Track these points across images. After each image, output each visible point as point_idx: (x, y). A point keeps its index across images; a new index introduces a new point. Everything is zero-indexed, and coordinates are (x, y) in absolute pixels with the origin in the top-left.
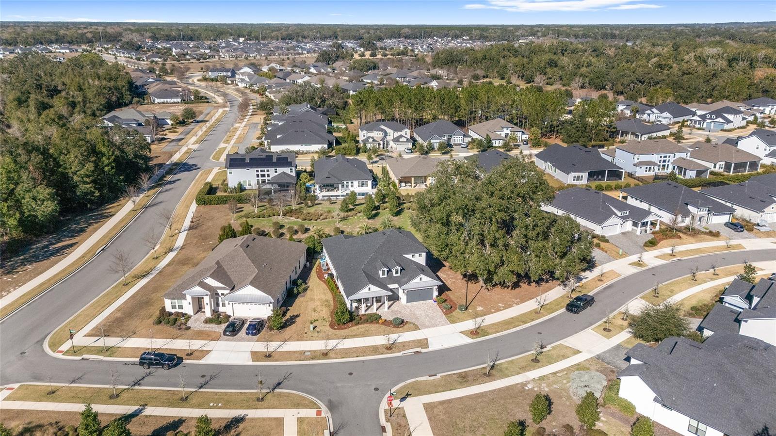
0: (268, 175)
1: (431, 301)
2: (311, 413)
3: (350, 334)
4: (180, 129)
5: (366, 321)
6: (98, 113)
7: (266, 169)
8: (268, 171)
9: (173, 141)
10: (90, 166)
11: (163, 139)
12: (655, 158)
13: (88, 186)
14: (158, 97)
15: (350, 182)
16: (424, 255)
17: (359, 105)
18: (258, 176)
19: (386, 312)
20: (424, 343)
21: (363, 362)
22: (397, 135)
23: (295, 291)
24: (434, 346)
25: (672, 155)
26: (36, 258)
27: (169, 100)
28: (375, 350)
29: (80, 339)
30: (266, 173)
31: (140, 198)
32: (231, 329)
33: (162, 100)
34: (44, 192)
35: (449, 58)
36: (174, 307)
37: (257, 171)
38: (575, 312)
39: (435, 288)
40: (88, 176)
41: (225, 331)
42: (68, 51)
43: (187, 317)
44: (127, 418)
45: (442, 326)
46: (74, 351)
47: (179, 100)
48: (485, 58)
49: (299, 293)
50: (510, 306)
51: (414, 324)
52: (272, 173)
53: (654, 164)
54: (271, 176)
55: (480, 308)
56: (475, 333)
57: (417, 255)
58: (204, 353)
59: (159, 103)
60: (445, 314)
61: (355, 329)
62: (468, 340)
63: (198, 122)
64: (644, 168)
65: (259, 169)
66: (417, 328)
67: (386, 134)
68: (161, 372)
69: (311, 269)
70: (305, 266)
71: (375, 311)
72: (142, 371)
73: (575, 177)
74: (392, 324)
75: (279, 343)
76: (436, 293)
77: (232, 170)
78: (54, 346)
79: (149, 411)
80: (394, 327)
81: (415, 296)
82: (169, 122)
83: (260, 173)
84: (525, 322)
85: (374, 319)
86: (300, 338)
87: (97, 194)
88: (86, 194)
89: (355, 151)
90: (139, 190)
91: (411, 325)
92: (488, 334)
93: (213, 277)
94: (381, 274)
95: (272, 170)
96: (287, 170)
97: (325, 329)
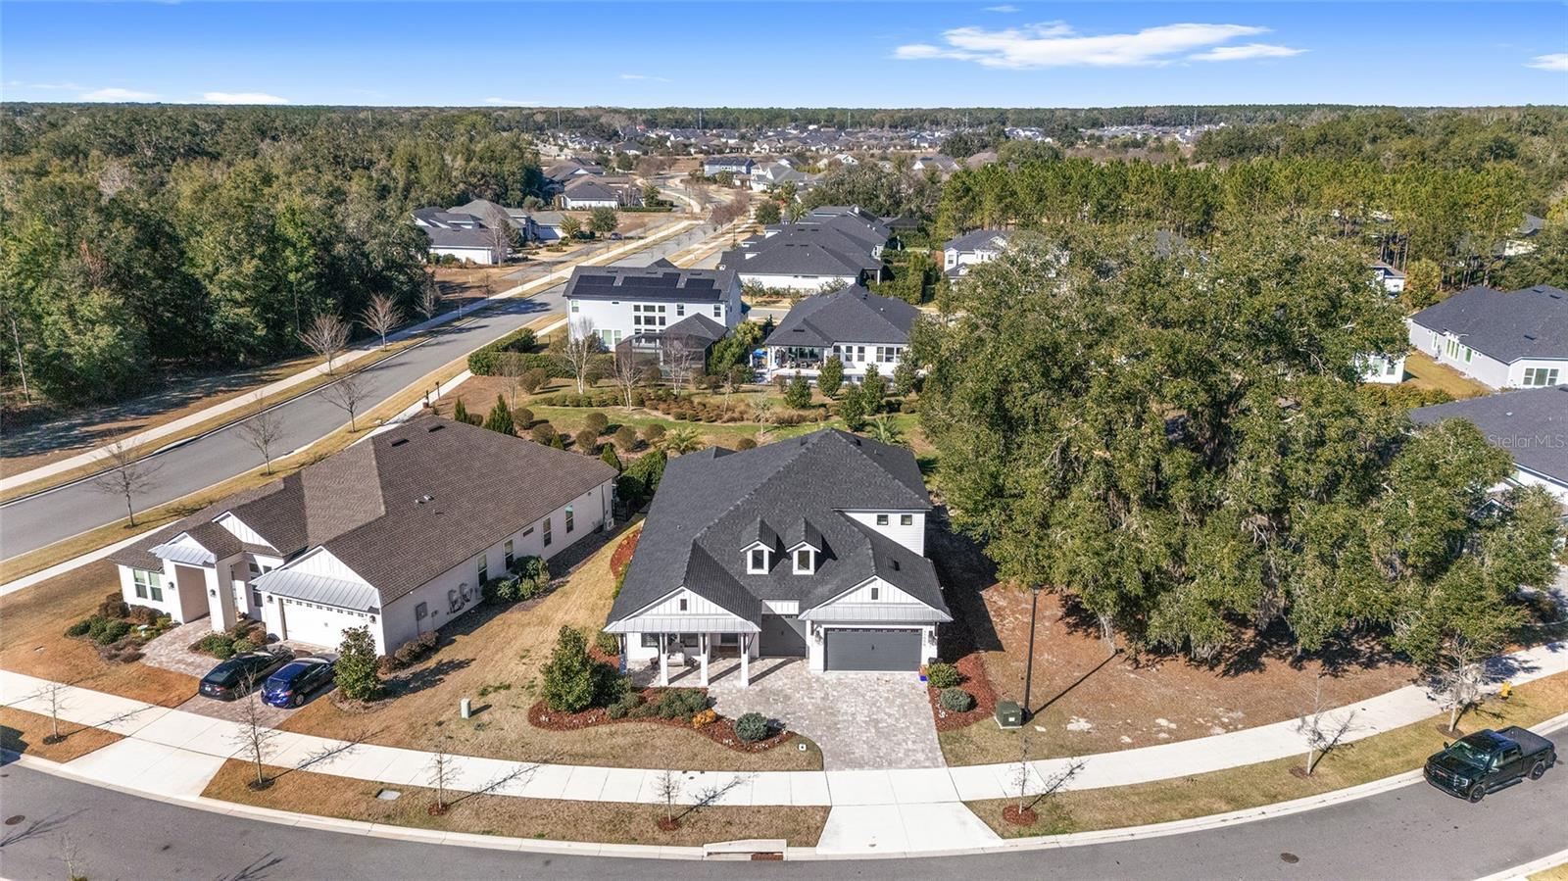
0: (662, 321)
1: (911, 677)
3: (578, 748)
5: (654, 713)
7: (657, 305)
8: (662, 309)
9: (540, 264)
10: (249, 267)
11: (523, 260)
13: (241, 311)
14: (574, 197)
15: (855, 349)
16: (919, 519)
17: (959, 199)
18: (638, 320)
19: (738, 691)
20: (806, 824)
21: (548, 859)
23: (504, 589)
24: (838, 844)
26: (19, 450)
27: (594, 204)
28: (617, 821)
30: (657, 314)
32: (222, 677)
33: (581, 203)
34: (101, 304)
35: (1233, 143)
36: (141, 592)
37: (637, 308)
38: (1464, 793)
39: (927, 630)
40: (238, 286)
41: (205, 681)
43: (158, 622)
45: (910, 767)
47: (614, 204)
48: (1323, 140)
49: (516, 598)
50: (1201, 732)
51: (812, 746)
52: (672, 314)
54: (669, 323)
55: (1079, 725)
56: (1018, 815)
57: (895, 518)
59: (573, 208)
60: (942, 726)
61: (603, 732)
62: (983, 839)
63: (622, 239)
65: (642, 304)
66: (815, 760)
69: (609, 537)
70: (600, 528)
71: (703, 683)
73: (1529, 372)
74: (731, 734)
75: (332, 744)
76: (929, 651)
77: (581, 303)
80: (739, 747)
81: (855, 649)
82: (560, 233)
83: (642, 314)
84: (1238, 803)
85: (685, 709)
86: (407, 741)
87: (261, 331)
88: (236, 328)
89: (918, 295)
91: (803, 747)
92: (1072, 827)
93: (244, 513)
94: (752, 563)
95: (671, 308)
96: (707, 310)
97: (511, 719)
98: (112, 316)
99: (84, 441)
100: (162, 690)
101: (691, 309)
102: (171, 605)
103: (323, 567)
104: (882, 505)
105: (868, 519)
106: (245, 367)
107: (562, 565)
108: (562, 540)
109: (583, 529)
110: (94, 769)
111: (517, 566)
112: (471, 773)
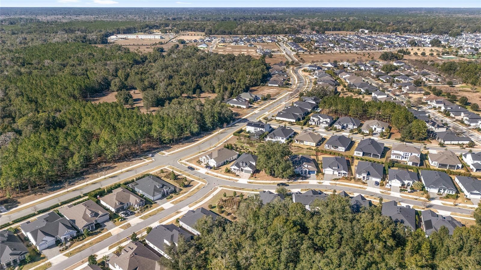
1: (249, 174)
2: (204, 183)
3: (226, 174)
4: (263, 102)
5: (232, 173)
6: (240, 92)
10: (211, 120)
11: (252, 107)
12: (402, 153)
14: (271, 83)
15: (279, 137)
16: (255, 163)
19: (237, 173)
20: (237, 181)
21: (222, 180)
22: (324, 120)
23: (225, 163)
25: (410, 154)
26: (189, 142)
27: (274, 85)
28: (227, 179)
29: (183, 161)
31: (221, 130)
34: (196, 126)
36: (201, 160)
37: (254, 128)
38: (279, 186)
39: (251, 171)
41: (205, 167)
42: (271, 41)
43: (202, 162)
44: (180, 175)
45: (245, 179)
46: (181, 163)
47: (277, 85)
53: (400, 155)
55: (259, 179)
56: (250, 182)
58: (199, 169)
59: (270, 86)
60: (249, 177)
61: (228, 174)
62: (246, 183)
63: (272, 99)
64: (395, 156)
66: (240, 177)
67: (319, 119)
68: (190, 170)
72: (188, 169)
73: (357, 153)
75: (212, 172)
77: (249, 126)
78: (179, 161)
79: (183, 175)
80: (236, 176)
81: (247, 171)
84: (264, 184)
85: (234, 173)
86: (216, 172)
87: (211, 127)
88: (209, 127)
89: (303, 124)
90: (222, 127)
92: (252, 184)
93: (208, 155)
94: (241, 164)
95: (258, 129)
96: (263, 129)
97: (223, 172)
98: (197, 127)
99: (194, 142)
100: (202, 167)
101: (261, 129)
102: (203, 161)
103: (213, 160)
104: (252, 161)
105: (251, 162)
106: (209, 131)
107: (230, 162)
108: (232, 159)
109: (234, 159)
110: (199, 171)
111: (227, 161)
112: (219, 175)
